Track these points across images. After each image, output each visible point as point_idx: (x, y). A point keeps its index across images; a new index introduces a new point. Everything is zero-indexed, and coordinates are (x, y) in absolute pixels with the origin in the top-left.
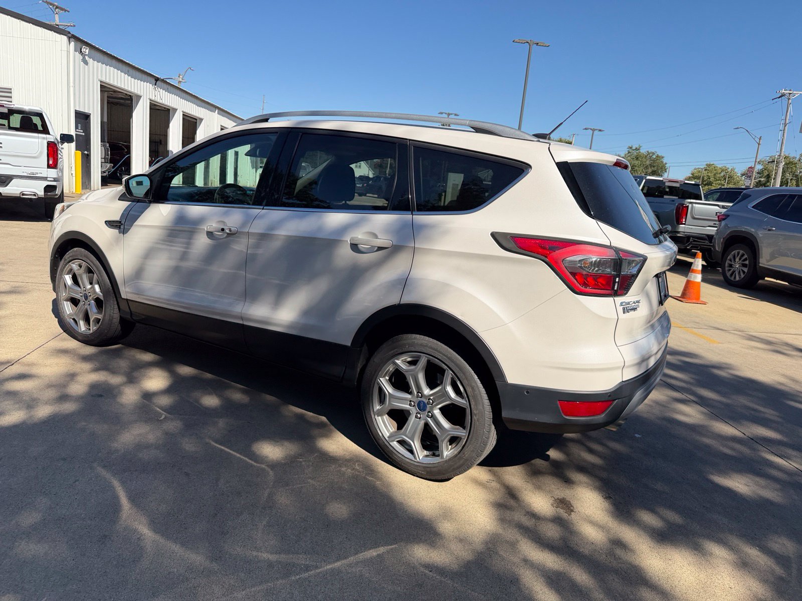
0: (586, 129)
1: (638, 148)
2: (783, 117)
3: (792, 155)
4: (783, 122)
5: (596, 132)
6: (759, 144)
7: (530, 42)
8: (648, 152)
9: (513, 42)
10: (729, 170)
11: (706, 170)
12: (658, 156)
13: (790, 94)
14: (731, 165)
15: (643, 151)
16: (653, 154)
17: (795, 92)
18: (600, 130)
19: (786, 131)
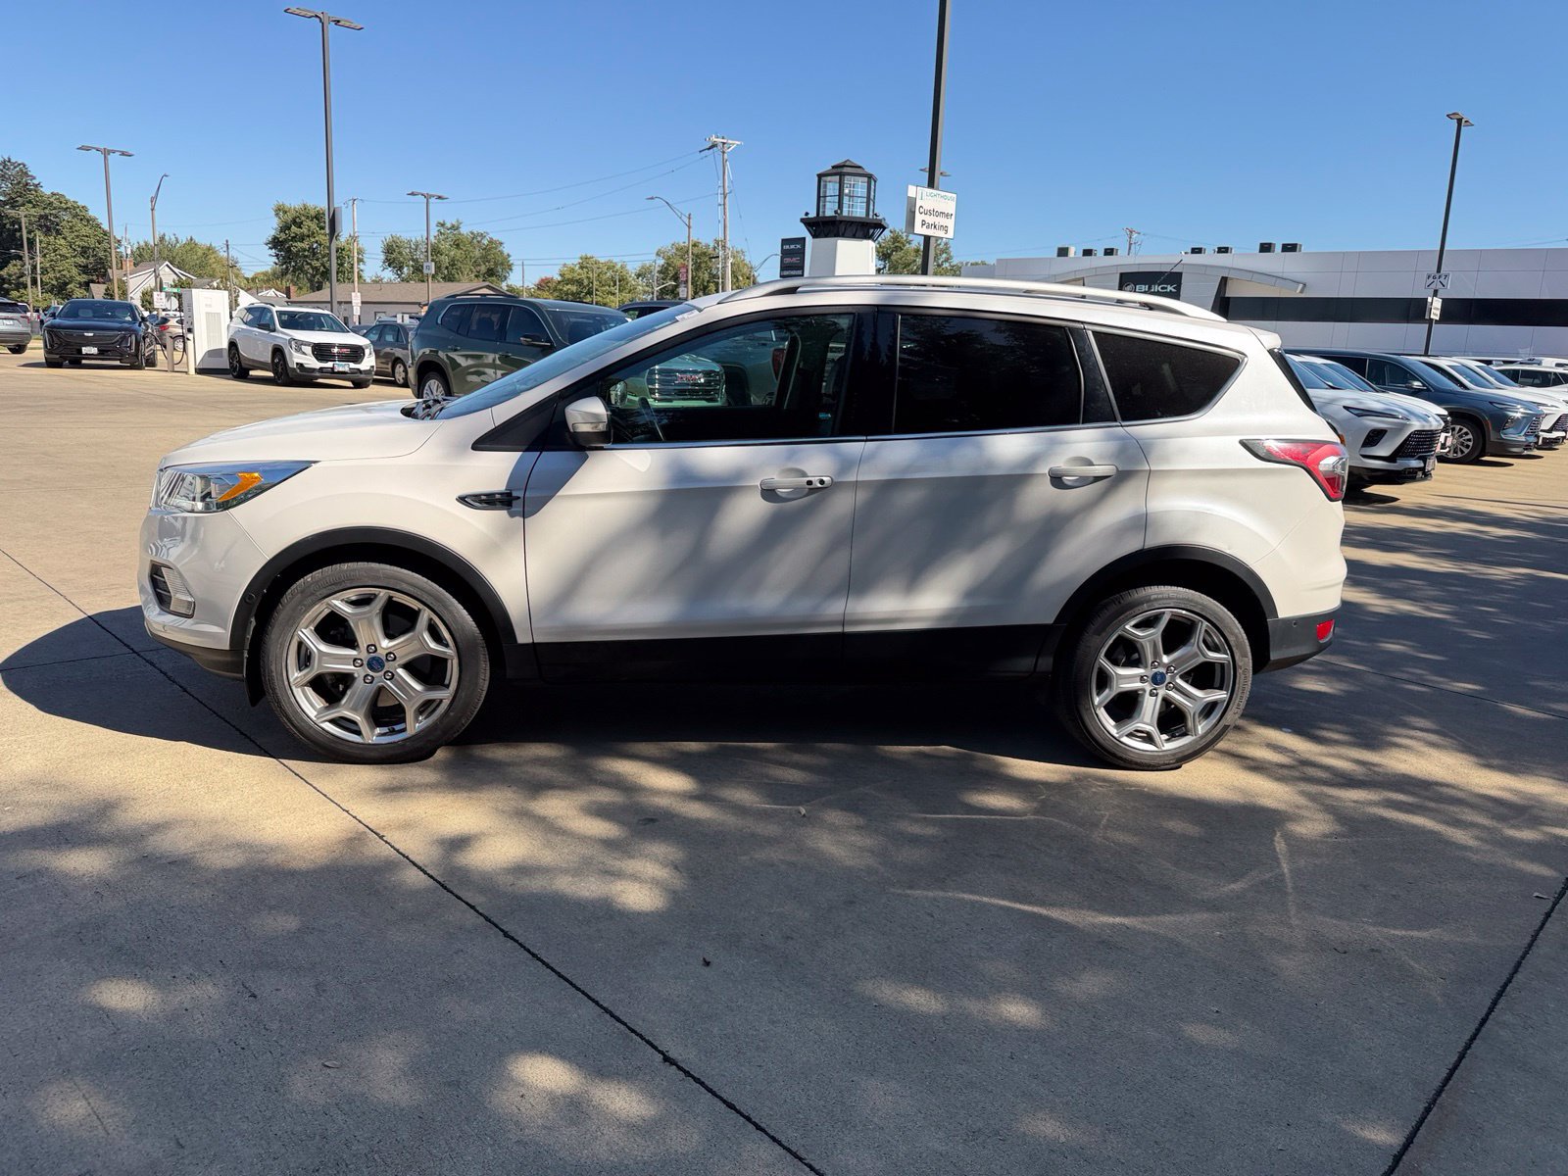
0: (412, 194)
1: (456, 224)
2: (720, 183)
3: (703, 242)
4: (720, 191)
5: (432, 200)
6: (689, 227)
7: (321, 16)
8: (472, 233)
9: (285, 11)
10: (618, 267)
11: (582, 268)
12: (491, 241)
13: (724, 143)
14: (621, 258)
15: (464, 230)
16: (482, 236)
17: (730, 142)
18: (440, 198)
19: (727, 207)
